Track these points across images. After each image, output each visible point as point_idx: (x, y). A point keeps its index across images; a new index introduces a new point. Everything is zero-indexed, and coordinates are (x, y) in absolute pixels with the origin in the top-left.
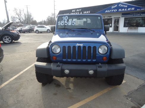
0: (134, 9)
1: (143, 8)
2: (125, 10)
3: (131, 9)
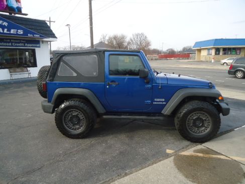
0: (22, 33)
1: (37, 34)
2: (3, 30)
3: (17, 31)
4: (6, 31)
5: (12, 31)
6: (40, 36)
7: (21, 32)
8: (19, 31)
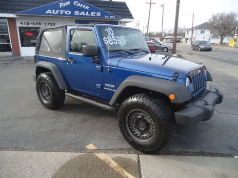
1: (112, 15)
2: (85, 14)
3: (96, 14)
4: (87, 14)
5: (92, 14)
6: (116, 17)
7: (99, 14)
8: (97, 13)
